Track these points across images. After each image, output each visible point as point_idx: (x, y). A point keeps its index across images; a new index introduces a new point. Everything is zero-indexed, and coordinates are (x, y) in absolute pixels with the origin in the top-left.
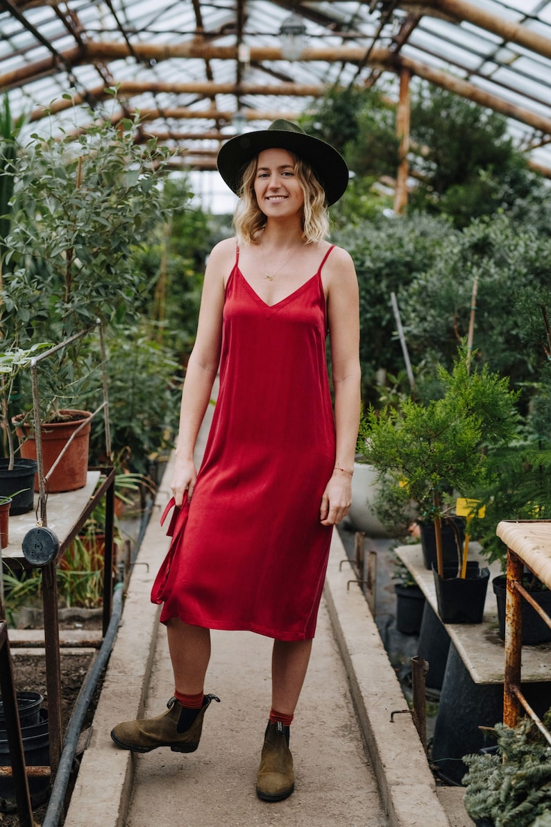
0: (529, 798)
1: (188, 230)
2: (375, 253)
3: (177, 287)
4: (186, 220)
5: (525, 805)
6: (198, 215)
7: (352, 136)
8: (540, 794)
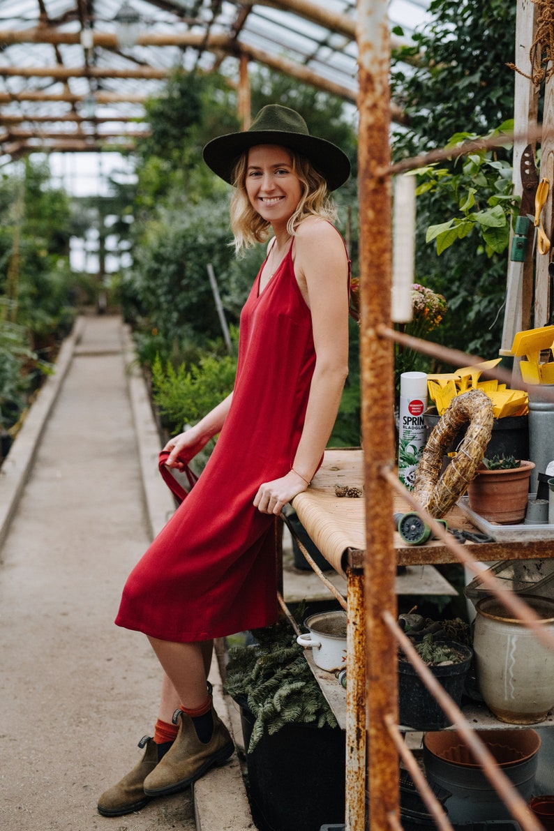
0: (275, 676)
1: (48, 212)
2: (208, 230)
3: (31, 268)
4: (45, 202)
5: (272, 681)
6: (58, 197)
7: (197, 120)
8: (284, 672)
